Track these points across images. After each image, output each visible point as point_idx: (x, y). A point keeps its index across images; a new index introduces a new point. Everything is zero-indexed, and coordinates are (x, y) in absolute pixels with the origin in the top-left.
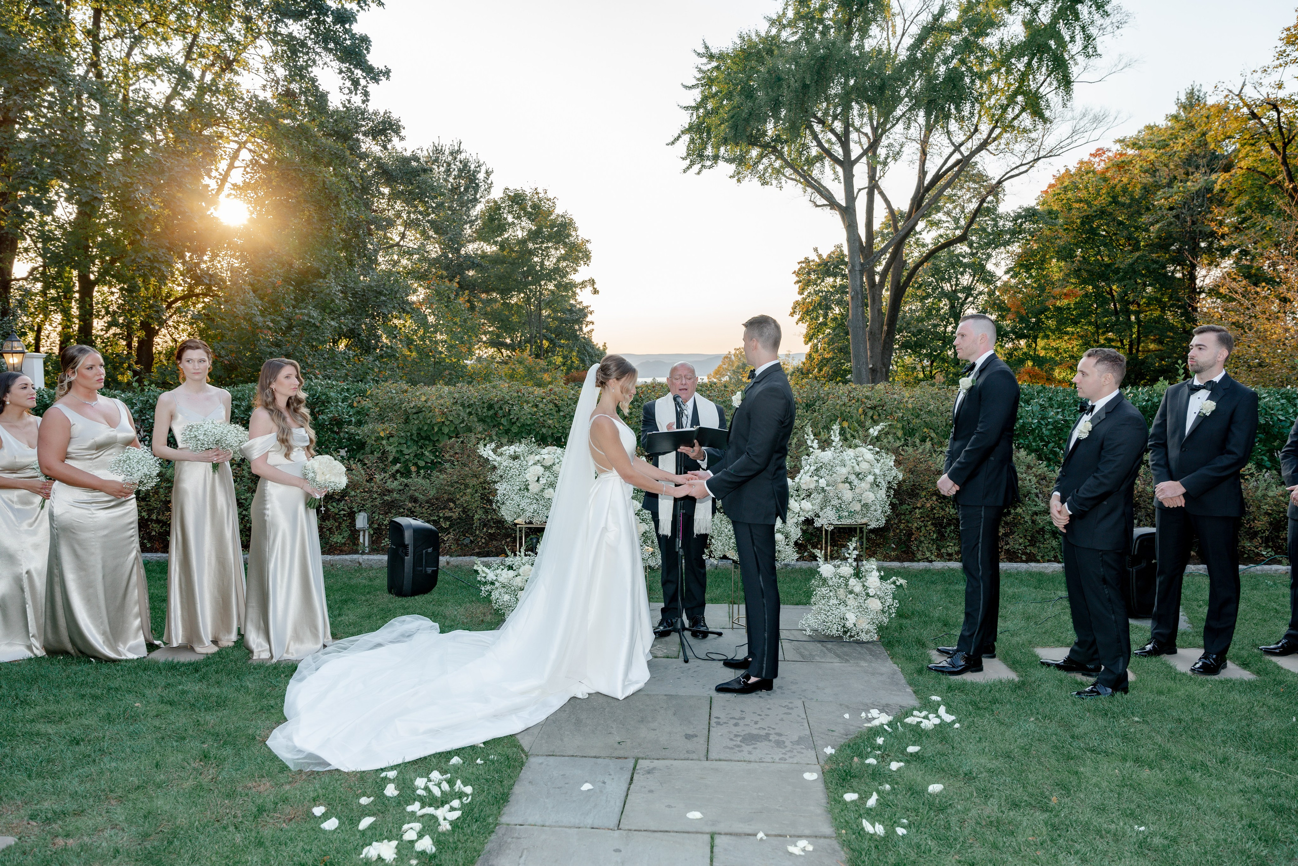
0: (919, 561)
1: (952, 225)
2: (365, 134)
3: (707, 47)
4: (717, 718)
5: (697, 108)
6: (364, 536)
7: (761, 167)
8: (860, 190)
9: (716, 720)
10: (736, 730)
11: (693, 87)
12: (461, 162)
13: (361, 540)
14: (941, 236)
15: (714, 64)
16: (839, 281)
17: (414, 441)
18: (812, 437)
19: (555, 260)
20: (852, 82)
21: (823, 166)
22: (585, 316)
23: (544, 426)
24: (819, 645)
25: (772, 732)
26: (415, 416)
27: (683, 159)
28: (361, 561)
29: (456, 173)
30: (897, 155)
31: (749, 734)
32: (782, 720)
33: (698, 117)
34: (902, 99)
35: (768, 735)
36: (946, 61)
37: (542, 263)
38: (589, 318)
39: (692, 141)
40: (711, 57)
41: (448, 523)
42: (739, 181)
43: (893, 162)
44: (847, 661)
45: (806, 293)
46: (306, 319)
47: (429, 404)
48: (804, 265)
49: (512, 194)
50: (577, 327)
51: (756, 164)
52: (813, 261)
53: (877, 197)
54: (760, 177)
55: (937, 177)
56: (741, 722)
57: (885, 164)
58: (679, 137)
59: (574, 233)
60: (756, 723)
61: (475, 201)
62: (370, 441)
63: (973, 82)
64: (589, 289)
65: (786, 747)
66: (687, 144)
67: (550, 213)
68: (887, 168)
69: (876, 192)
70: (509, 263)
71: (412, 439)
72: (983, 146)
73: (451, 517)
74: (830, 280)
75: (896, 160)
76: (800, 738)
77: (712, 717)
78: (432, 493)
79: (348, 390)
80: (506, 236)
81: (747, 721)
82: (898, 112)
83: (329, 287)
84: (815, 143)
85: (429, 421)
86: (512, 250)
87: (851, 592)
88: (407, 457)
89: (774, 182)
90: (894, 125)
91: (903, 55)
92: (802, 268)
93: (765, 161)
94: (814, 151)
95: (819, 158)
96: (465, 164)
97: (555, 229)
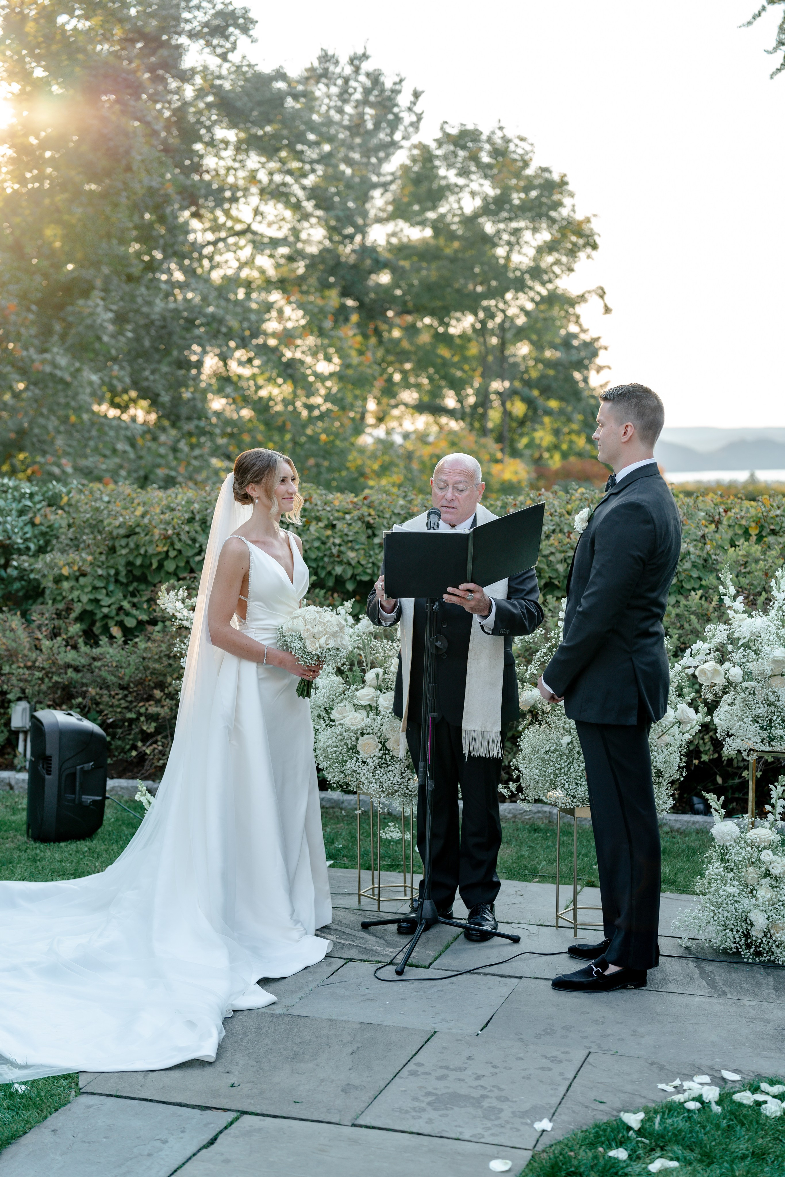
2: (193, 35)
6: (25, 741)
9: (414, 1067)
10: (435, 1085)
12: (368, 75)
13: (21, 748)
17: (122, 584)
18: (732, 591)
19: (532, 252)
22: (595, 354)
23: (340, 563)
24: (692, 965)
25: (494, 1093)
26: (123, 542)
27: (771, 52)
28: (13, 783)
29: (358, 96)
31: (453, 1093)
32: (526, 1077)
38: (599, 361)
41: (154, 724)
44: (723, 994)
46: (48, 369)
47: (146, 521)
49: (454, 131)
50: (577, 376)
56: (454, 1075)
58: (764, 8)
59: (567, 202)
60: (479, 1078)
61: (392, 146)
62: (48, 583)
65: (497, 1118)
67: (526, 164)
70: (447, 258)
71: (117, 581)
73: (158, 714)
78: (127, 673)
79: (32, 495)
81: (467, 1073)
83: (91, 314)
85: (142, 551)
86: (452, 236)
87: (768, 874)
88: (105, 610)
96: (375, 78)
97: (534, 194)
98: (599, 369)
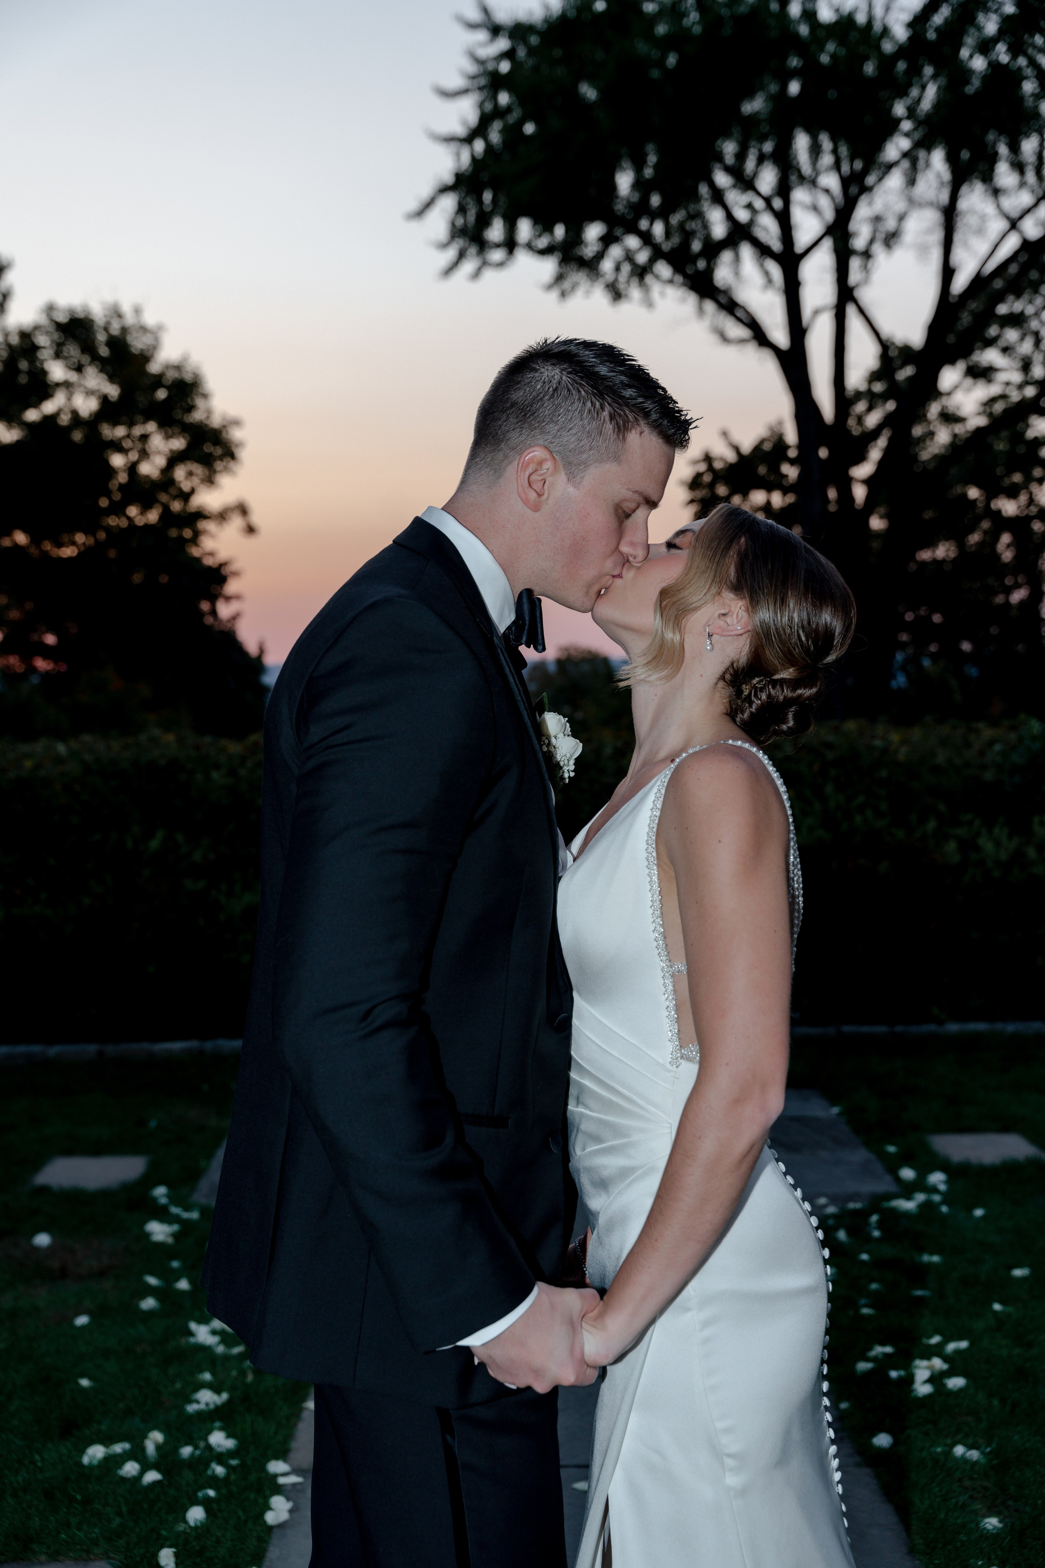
1: (1016, 377)
3: (486, 11)
5: (468, 140)
7: (607, 266)
8: (816, 312)
11: (459, 93)
14: (993, 400)
15: (503, 44)
16: (777, 500)
19: (160, 461)
20: (794, 89)
21: (737, 259)
22: (224, 581)
27: (444, 246)
30: (891, 239)
33: (473, 158)
34: (899, 123)
36: (987, 47)
37: (132, 469)
39: (462, 209)
40: (495, 30)
42: (563, 295)
43: (885, 251)
48: (702, 468)
49: (62, 318)
50: (205, 606)
51: (600, 256)
52: (722, 459)
54: (607, 285)
55: (979, 282)
57: (867, 255)
58: (433, 200)
59: (200, 402)
64: (236, 523)
66: (450, 215)
67: (149, 359)
68: (872, 264)
69: (851, 311)
74: (758, 497)
75: (891, 248)
80: (49, 407)
82: (892, 151)
84: (718, 213)
86: (64, 440)
89: (635, 293)
90: (883, 178)
91: (900, 33)
92: (698, 475)
93: (615, 252)
94: (719, 229)
95: (730, 243)
97: (161, 394)
98: (228, 599)
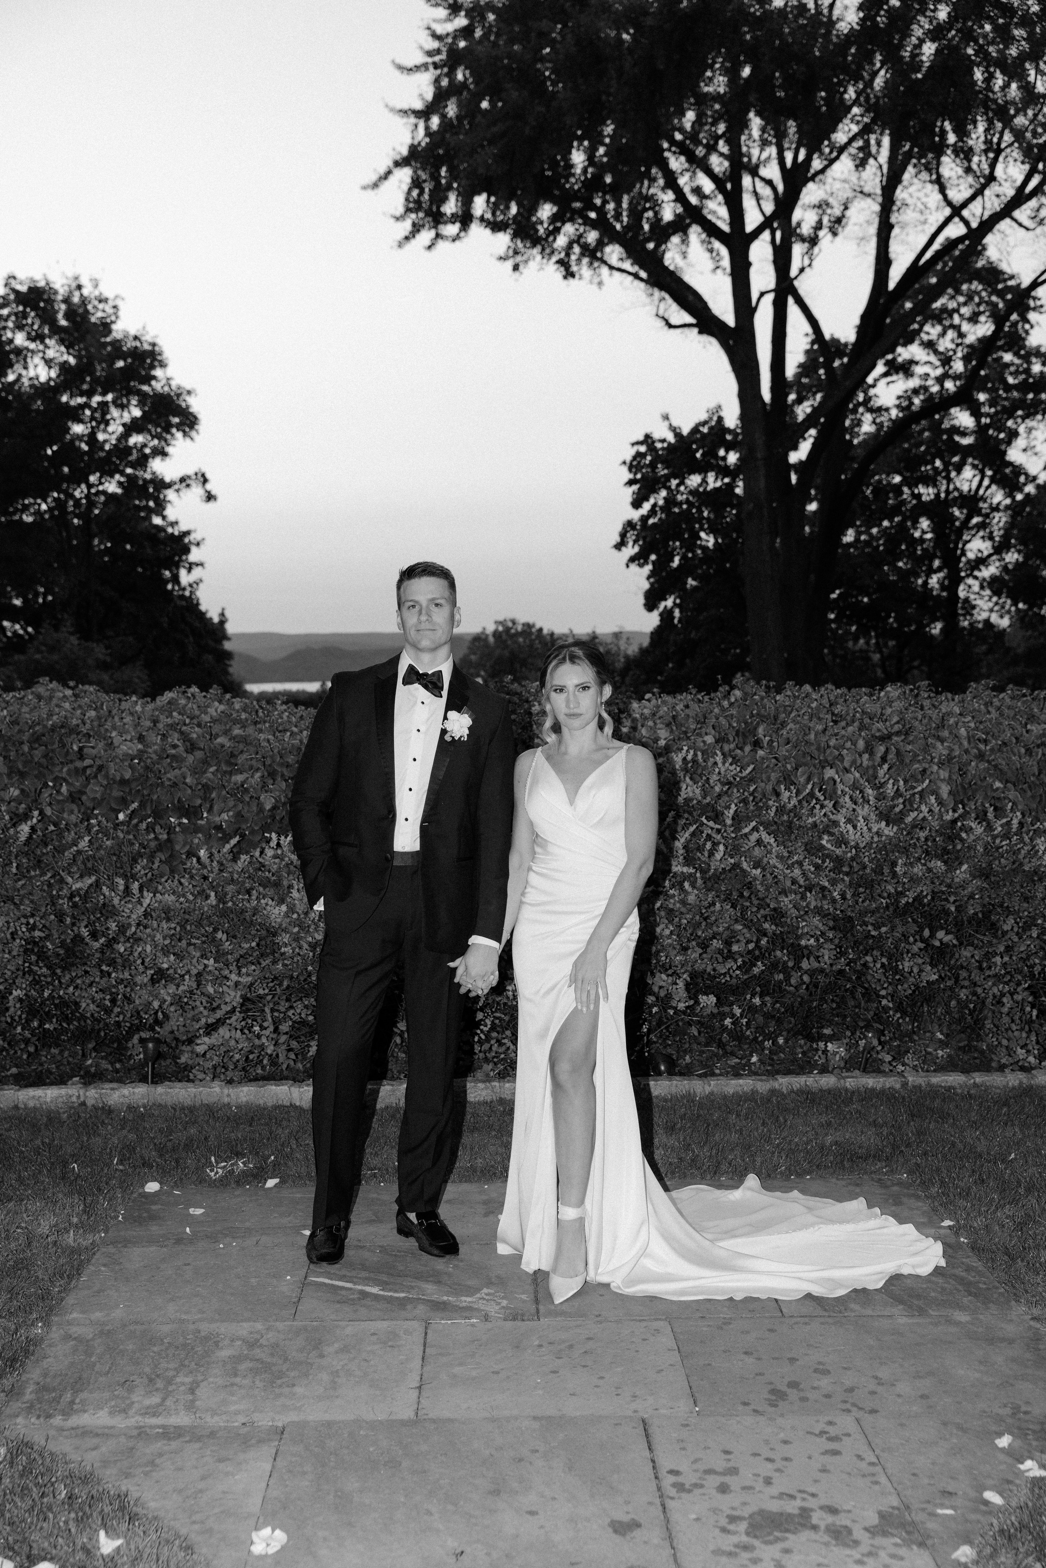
0: (1001, 1068)
1: (938, 370)
4: (671, 1472)
5: (425, 114)
7: (561, 241)
8: (762, 294)
9: (672, 1479)
10: (726, 1503)
11: (417, 68)
14: (916, 391)
15: (460, 21)
19: (119, 431)
20: (746, 72)
21: (685, 241)
25: (811, 1503)
30: (837, 224)
31: (761, 1512)
32: (824, 1470)
33: (428, 133)
34: (849, 109)
35: (805, 1512)
36: (937, 33)
39: (416, 183)
42: (516, 268)
43: (829, 236)
44: (922, 1312)
45: (647, 506)
48: (643, 449)
49: (24, 289)
50: (167, 574)
51: (553, 233)
52: (663, 441)
53: (794, 313)
54: (560, 262)
55: (915, 271)
56: (733, 1482)
57: (813, 241)
58: (389, 173)
60: (768, 1481)
63: (989, 78)
64: (196, 492)
65: (856, 1543)
66: (405, 188)
67: (107, 329)
68: (816, 250)
69: (791, 300)
72: (1007, 211)
74: (694, 480)
75: (835, 234)
76: (882, 1515)
77: (663, 1473)
80: (10, 376)
81: (746, 1476)
82: (840, 137)
84: (670, 195)
86: (26, 407)
90: (832, 162)
92: (639, 455)
95: (679, 226)
97: (120, 363)
98: (190, 566)
